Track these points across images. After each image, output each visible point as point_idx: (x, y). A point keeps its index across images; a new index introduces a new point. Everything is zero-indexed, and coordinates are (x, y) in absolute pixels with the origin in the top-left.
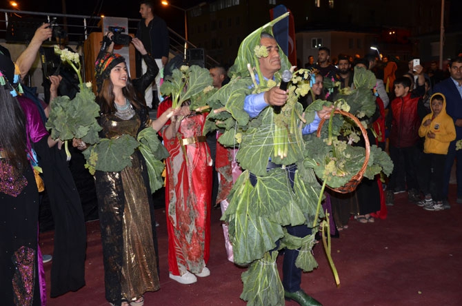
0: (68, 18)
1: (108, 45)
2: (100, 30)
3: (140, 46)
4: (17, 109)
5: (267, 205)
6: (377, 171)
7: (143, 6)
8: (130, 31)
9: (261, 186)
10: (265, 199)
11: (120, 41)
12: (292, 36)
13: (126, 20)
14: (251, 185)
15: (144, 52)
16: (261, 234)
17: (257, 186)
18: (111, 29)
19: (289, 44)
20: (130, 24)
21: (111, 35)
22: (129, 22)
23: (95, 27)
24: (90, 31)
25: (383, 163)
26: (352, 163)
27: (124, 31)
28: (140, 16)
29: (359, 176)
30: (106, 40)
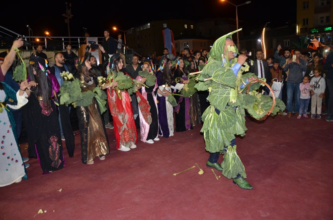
0: (71, 38)
1: (89, 49)
2: (86, 43)
3: (102, 49)
4: (48, 79)
5: (226, 124)
6: (278, 110)
7: (105, 32)
8: (99, 43)
9: (223, 114)
10: (225, 121)
11: (94, 47)
12: (173, 42)
13: (97, 38)
14: (216, 114)
15: (104, 52)
16: (223, 138)
17: (221, 114)
18: (90, 42)
19: (172, 46)
20: (99, 40)
21: (90, 45)
22: (98, 39)
23: (83, 42)
24: (81, 44)
25: (280, 106)
26: (264, 105)
27: (95, 42)
28: (104, 36)
29: (269, 113)
30: (88, 47)
